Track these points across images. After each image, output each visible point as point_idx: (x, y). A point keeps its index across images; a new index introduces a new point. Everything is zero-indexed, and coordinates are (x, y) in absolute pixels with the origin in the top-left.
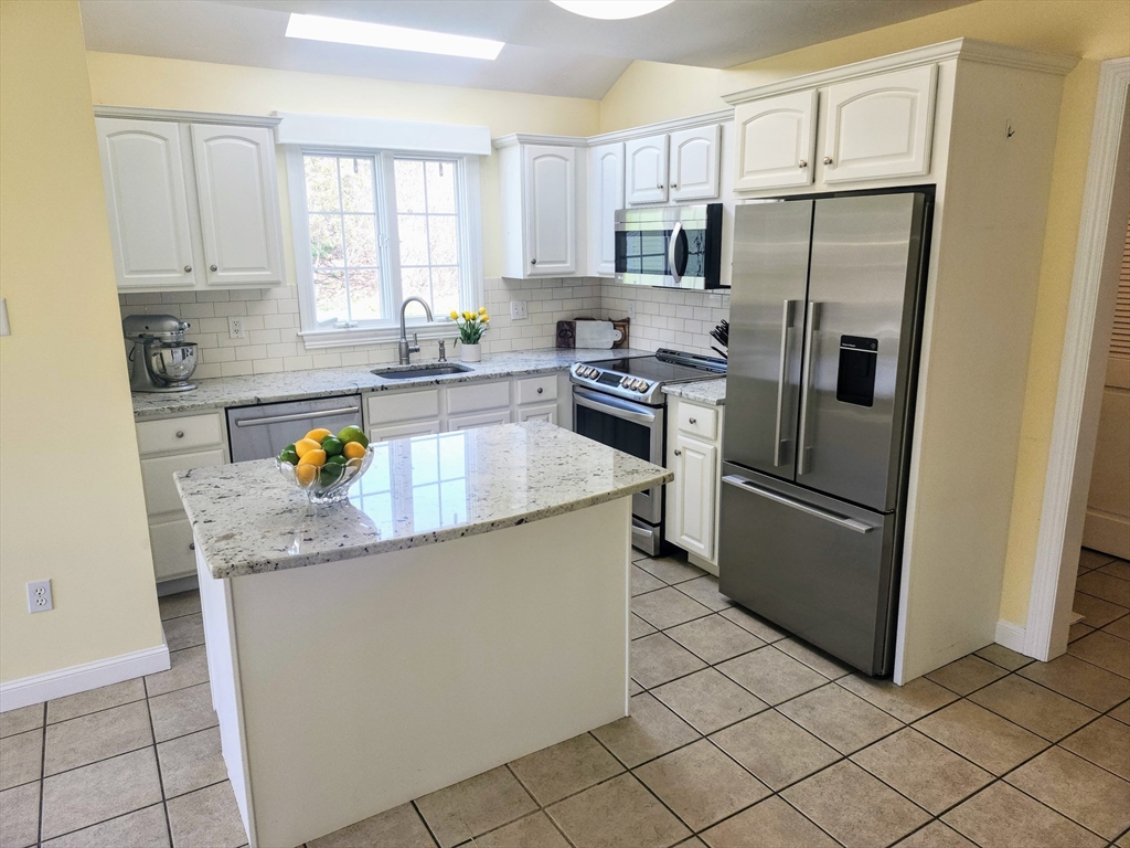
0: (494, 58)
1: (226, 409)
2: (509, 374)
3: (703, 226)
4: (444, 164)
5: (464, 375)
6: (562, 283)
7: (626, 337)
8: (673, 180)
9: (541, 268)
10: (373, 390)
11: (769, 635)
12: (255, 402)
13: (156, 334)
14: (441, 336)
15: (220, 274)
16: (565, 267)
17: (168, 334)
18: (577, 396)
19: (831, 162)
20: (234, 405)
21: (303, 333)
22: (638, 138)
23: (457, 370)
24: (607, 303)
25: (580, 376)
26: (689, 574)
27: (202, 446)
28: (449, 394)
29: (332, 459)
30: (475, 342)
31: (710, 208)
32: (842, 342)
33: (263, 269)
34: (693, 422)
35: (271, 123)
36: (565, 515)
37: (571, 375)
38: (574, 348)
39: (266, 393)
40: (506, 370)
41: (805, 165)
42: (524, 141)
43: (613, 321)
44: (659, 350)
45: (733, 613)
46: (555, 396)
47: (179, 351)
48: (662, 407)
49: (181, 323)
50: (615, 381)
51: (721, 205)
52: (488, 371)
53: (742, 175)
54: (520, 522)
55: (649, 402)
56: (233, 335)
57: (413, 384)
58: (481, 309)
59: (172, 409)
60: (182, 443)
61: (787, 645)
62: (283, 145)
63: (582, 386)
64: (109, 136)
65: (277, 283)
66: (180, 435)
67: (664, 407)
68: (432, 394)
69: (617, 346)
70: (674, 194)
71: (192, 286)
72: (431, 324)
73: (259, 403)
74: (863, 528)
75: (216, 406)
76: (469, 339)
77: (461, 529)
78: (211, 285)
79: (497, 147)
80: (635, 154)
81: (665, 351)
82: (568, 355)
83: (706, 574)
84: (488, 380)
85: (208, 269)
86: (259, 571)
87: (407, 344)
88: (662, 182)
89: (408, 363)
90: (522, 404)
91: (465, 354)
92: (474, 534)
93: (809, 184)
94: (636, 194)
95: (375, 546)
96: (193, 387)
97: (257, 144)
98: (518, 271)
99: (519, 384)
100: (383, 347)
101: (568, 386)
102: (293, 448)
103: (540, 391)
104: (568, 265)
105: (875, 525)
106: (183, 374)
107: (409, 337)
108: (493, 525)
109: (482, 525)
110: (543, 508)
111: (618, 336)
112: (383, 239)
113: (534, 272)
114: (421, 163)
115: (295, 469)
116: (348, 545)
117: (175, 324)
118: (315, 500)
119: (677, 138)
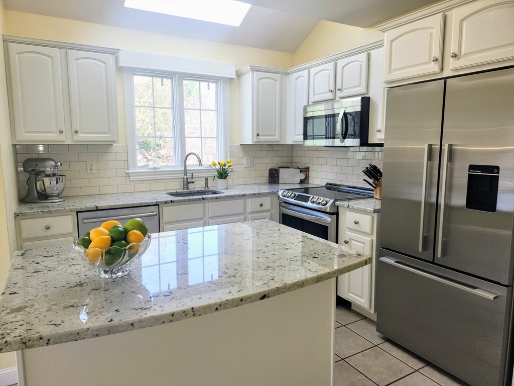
0: (238, 26)
1: (77, 212)
2: (244, 195)
3: (359, 109)
4: (210, 84)
5: (218, 195)
6: (272, 147)
7: (307, 178)
8: (339, 86)
9: (262, 138)
10: (166, 203)
11: (416, 364)
12: (95, 209)
13: (42, 169)
14: (206, 175)
15: (80, 135)
16: (275, 138)
17: (49, 169)
18: (282, 208)
19: (456, 56)
20: (82, 210)
21: (129, 171)
22: (317, 66)
23: (215, 193)
24: (296, 159)
25: (284, 196)
26: (353, 318)
27: (61, 235)
28: (210, 206)
29: (116, 243)
30: (225, 178)
31: (363, 98)
32: (469, 169)
33: (106, 133)
34: (356, 223)
35: (114, 52)
36: (297, 290)
37: (279, 196)
38: (279, 183)
39: (102, 204)
40: (242, 193)
41: (437, 60)
42: (254, 69)
43: (300, 169)
44: (327, 184)
45: (387, 346)
46: (270, 208)
47: (54, 178)
48: (335, 214)
49: (56, 163)
50: (306, 199)
51: (369, 97)
52: (232, 194)
53: (390, 72)
54: (264, 297)
55: (328, 211)
56: (89, 172)
57: (189, 200)
58: (229, 160)
59: (43, 212)
60: (49, 233)
61: (428, 371)
62: (122, 67)
63: (285, 202)
64: (18, 54)
65: (114, 142)
66: (48, 228)
67: (337, 214)
68: (200, 205)
69: (302, 182)
70: (339, 94)
71: (64, 141)
72: (201, 168)
73: (97, 209)
74: (491, 297)
75: (71, 211)
76: (222, 176)
77: (216, 304)
78: (74, 141)
79: (239, 75)
80: (315, 75)
81: (331, 184)
82: (276, 186)
83: (364, 318)
84: (232, 198)
85: (74, 132)
86: (32, 346)
87: (187, 178)
88: (332, 88)
89: (188, 189)
90: (252, 213)
91: (219, 185)
92: (226, 308)
93: (439, 71)
94: (316, 97)
95: (140, 321)
96: (62, 200)
97: (105, 63)
98: (249, 140)
99: (249, 201)
100: (174, 180)
101: (277, 202)
102: (88, 234)
103: (261, 205)
104: (276, 137)
105: (499, 294)
106: (56, 192)
107: (189, 175)
108: (241, 300)
109: (233, 300)
110: (281, 285)
111: (302, 176)
112: (176, 121)
113: (258, 140)
114: (198, 82)
115: (85, 252)
116: (116, 321)
117: (53, 163)
118: (104, 276)
119: (341, 63)
